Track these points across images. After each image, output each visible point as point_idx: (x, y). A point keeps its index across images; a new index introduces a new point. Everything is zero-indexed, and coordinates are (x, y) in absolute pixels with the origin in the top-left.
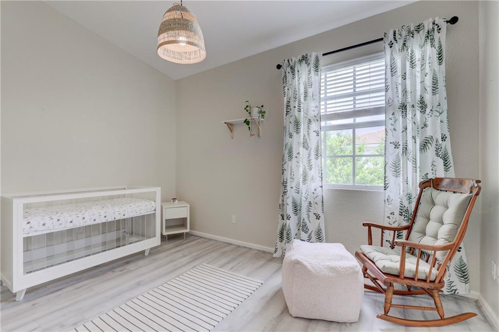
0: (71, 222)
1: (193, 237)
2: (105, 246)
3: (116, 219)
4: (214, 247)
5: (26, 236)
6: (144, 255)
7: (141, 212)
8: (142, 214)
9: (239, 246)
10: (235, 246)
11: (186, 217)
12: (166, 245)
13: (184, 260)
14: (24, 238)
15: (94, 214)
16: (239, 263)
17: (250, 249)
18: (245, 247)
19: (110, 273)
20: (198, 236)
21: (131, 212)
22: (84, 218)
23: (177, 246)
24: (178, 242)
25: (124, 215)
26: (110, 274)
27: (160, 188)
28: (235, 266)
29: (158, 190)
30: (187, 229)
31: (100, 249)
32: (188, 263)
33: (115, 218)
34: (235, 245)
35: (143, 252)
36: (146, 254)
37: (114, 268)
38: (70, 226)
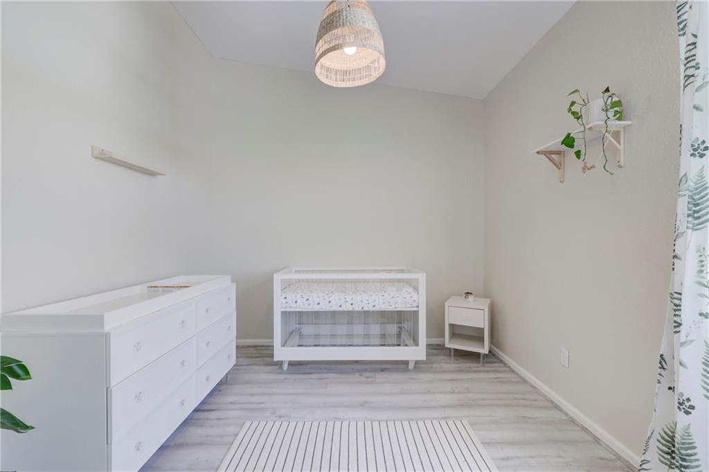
0: (318, 304)
1: (502, 365)
2: (383, 340)
3: (365, 309)
4: (516, 399)
5: (283, 310)
6: (408, 367)
7: (396, 306)
8: (398, 309)
9: (573, 421)
10: (565, 418)
11: (482, 327)
12: (448, 363)
13: (444, 399)
14: (282, 312)
15: (339, 299)
16: (532, 457)
17: (597, 440)
18: (585, 429)
19: (357, 375)
20: (509, 367)
21: (383, 303)
22: (330, 302)
23: (461, 371)
24: (469, 364)
25: (374, 306)
26: (356, 377)
27: (425, 275)
28: (519, 458)
29: (422, 278)
30: (483, 347)
31: (377, 341)
32: (445, 407)
33: (363, 308)
34: (567, 415)
35: (406, 363)
36: (411, 366)
37: (365, 371)
38: (317, 308)
